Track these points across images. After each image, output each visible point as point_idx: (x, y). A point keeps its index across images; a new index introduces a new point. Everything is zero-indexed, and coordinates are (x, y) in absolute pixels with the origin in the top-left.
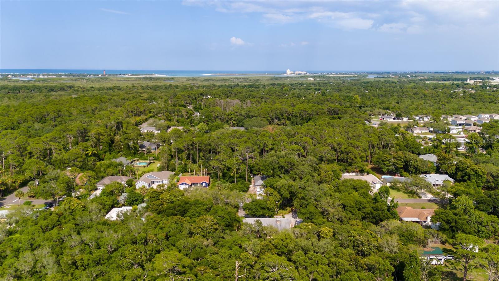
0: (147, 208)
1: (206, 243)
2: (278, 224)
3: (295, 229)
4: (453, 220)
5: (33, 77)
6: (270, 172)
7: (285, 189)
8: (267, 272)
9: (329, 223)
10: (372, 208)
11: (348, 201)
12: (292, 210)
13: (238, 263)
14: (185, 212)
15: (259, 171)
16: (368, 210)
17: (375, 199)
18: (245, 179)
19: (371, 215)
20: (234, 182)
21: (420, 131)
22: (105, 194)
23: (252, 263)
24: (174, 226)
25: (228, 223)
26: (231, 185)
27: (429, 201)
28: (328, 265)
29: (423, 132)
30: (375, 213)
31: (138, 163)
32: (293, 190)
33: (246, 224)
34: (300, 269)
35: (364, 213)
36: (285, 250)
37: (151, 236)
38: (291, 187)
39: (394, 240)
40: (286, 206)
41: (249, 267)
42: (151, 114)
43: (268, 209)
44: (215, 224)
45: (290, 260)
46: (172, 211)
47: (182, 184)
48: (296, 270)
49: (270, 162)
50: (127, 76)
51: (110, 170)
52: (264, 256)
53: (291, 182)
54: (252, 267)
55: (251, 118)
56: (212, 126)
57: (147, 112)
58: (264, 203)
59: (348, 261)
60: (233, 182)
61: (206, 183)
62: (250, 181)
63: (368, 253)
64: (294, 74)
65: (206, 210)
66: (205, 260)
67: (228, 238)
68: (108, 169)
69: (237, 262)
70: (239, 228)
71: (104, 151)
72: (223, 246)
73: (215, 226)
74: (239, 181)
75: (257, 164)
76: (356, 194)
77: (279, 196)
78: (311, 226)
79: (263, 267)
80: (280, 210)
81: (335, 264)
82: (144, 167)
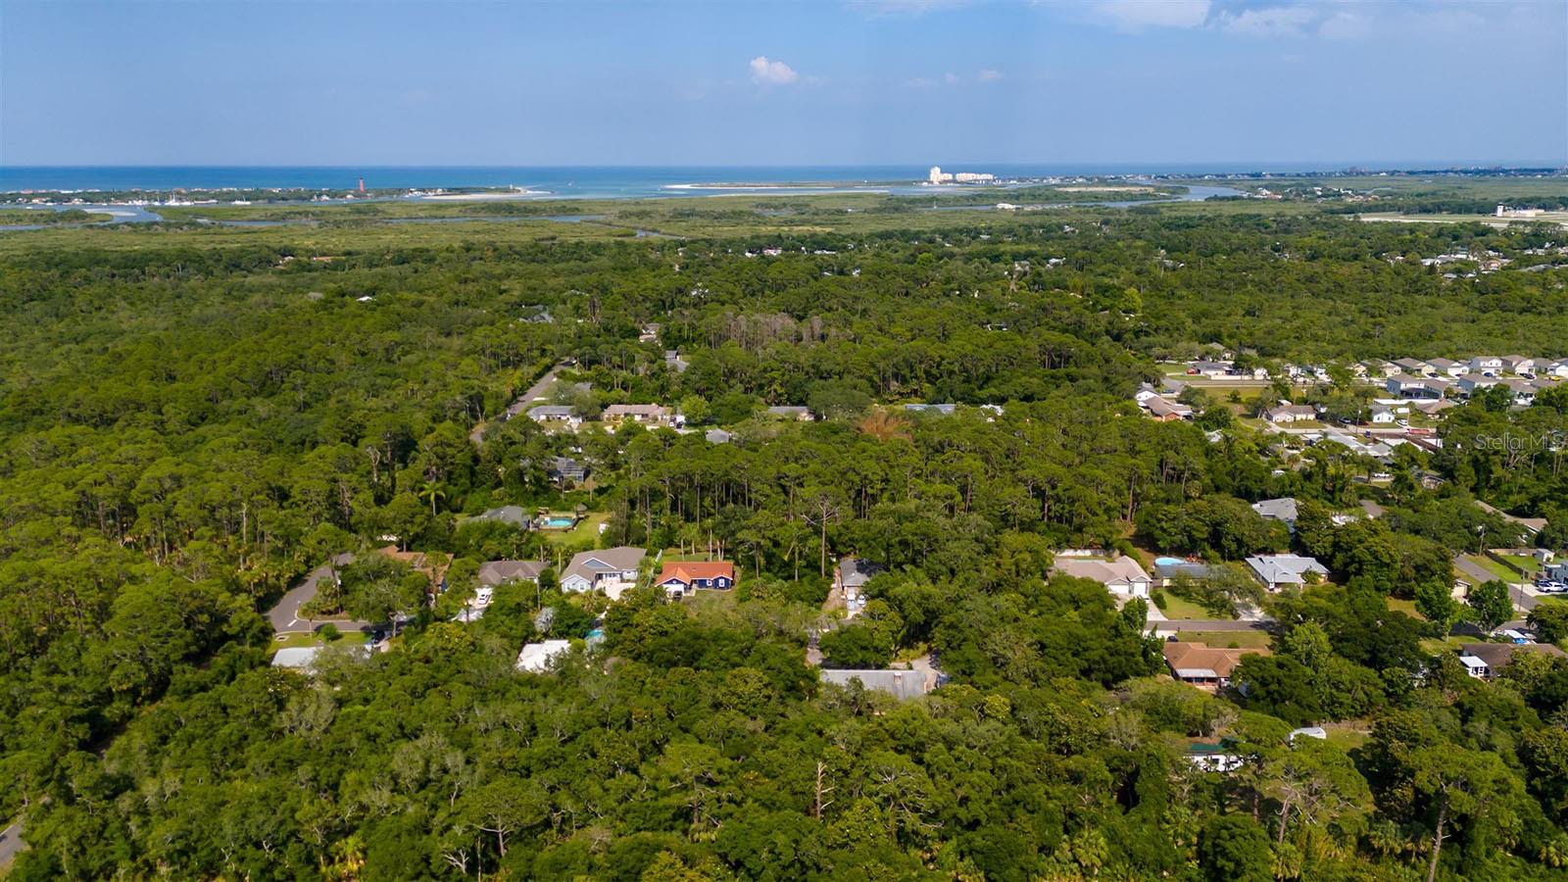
0: (609, 646)
1: (750, 725)
2: (899, 682)
3: (933, 698)
4: (1273, 677)
5: (146, 203)
6: (880, 555)
7: (913, 604)
8: (876, 782)
9: (1008, 685)
10: (1107, 649)
11: (1050, 635)
12: (930, 649)
13: (821, 767)
14: (696, 656)
15: (852, 544)
16: (1094, 655)
17: (1116, 628)
18: (819, 569)
19: (1102, 666)
20: (794, 578)
21: (1289, 417)
22: (504, 611)
23: (847, 767)
24: (680, 689)
25: (790, 684)
26: (786, 585)
27: (1256, 626)
28: (992, 772)
29: (1299, 417)
30: (1112, 660)
31: (547, 519)
32: (932, 606)
33: (830, 686)
34: (938, 778)
35: (1087, 660)
36: (912, 742)
37: (639, 712)
38: (927, 599)
39: (1134, 722)
40: (918, 640)
41: (840, 774)
42: (547, 361)
43: (877, 650)
44: (766, 686)
45: (920, 762)
46: (667, 654)
47: (671, 582)
48: (930, 781)
49: (879, 532)
50: (431, 196)
51: (492, 545)
52: (869, 754)
53: (928, 588)
54: (846, 773)
55: (825, 379)
56: (722, 405)
57: (536, 353)
58: (867, 637)
59: (1031, 764)
60: (791, 577)
61: (726, 580)
62: (830, 575)
63: (1078, 749)
64: (955, 181)
65: (740, 653)
66: (751, 759)
67: (793, 716)
68: (488, 542)
69: (820, 764)
70: (813, 694)
71: (462, 489)
72: (784, 732)
73: (765, 692)
74: (805, 575)
75: (847, 529)
76: (1074, 615)
77: (900, 621)
78: (966, 691)
79: (867, 775)
80: (902, 648)
81: (1003, 768)
82: (566, 531)
